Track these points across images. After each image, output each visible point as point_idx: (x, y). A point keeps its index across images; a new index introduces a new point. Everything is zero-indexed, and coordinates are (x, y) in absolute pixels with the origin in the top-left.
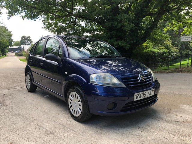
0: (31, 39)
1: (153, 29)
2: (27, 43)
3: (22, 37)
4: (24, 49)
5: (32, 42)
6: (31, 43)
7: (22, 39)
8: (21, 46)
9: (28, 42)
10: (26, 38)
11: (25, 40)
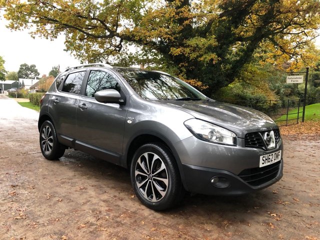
0: (37, 70)
1: (245, 63)
2: (30, 76)
3: (21, 66)
4: (23, 85)
5: (39, 74)
6: (36, 75)
7: (21, 68)
8: (18, 80)
9: (30, 74)
10: (28, 66)
11: (26, 71)
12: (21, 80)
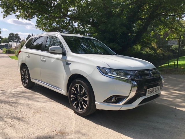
0: (19, 37)
3: (10, 34)
5: (20, 39)
8: (8, 43)
9: (15, 39)
10: (14, 35)
11: (13, 37)
12: (10, 43)
